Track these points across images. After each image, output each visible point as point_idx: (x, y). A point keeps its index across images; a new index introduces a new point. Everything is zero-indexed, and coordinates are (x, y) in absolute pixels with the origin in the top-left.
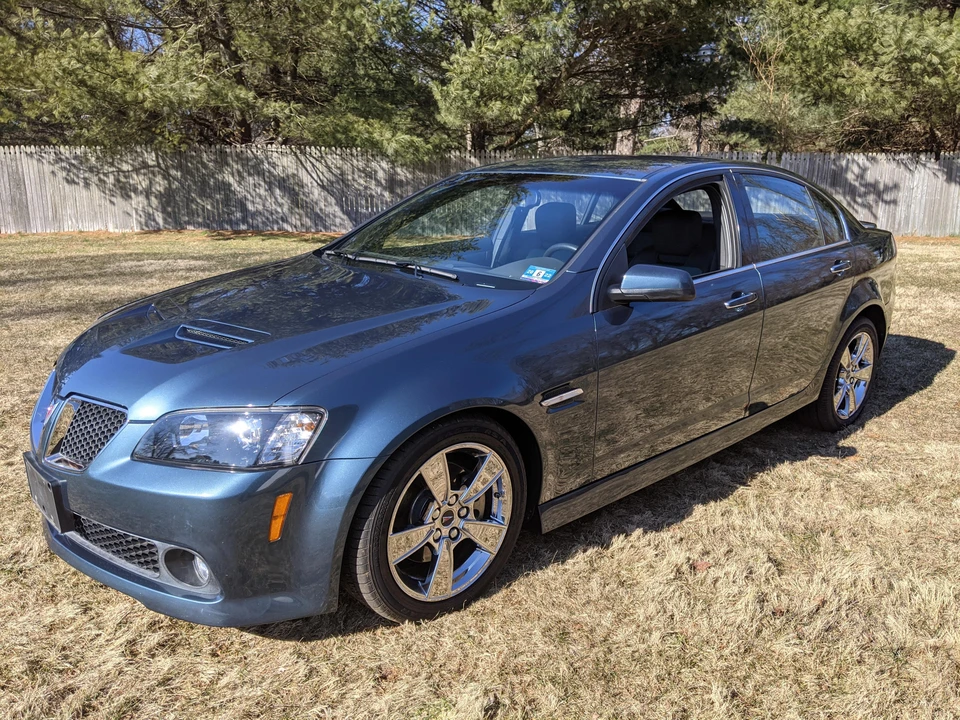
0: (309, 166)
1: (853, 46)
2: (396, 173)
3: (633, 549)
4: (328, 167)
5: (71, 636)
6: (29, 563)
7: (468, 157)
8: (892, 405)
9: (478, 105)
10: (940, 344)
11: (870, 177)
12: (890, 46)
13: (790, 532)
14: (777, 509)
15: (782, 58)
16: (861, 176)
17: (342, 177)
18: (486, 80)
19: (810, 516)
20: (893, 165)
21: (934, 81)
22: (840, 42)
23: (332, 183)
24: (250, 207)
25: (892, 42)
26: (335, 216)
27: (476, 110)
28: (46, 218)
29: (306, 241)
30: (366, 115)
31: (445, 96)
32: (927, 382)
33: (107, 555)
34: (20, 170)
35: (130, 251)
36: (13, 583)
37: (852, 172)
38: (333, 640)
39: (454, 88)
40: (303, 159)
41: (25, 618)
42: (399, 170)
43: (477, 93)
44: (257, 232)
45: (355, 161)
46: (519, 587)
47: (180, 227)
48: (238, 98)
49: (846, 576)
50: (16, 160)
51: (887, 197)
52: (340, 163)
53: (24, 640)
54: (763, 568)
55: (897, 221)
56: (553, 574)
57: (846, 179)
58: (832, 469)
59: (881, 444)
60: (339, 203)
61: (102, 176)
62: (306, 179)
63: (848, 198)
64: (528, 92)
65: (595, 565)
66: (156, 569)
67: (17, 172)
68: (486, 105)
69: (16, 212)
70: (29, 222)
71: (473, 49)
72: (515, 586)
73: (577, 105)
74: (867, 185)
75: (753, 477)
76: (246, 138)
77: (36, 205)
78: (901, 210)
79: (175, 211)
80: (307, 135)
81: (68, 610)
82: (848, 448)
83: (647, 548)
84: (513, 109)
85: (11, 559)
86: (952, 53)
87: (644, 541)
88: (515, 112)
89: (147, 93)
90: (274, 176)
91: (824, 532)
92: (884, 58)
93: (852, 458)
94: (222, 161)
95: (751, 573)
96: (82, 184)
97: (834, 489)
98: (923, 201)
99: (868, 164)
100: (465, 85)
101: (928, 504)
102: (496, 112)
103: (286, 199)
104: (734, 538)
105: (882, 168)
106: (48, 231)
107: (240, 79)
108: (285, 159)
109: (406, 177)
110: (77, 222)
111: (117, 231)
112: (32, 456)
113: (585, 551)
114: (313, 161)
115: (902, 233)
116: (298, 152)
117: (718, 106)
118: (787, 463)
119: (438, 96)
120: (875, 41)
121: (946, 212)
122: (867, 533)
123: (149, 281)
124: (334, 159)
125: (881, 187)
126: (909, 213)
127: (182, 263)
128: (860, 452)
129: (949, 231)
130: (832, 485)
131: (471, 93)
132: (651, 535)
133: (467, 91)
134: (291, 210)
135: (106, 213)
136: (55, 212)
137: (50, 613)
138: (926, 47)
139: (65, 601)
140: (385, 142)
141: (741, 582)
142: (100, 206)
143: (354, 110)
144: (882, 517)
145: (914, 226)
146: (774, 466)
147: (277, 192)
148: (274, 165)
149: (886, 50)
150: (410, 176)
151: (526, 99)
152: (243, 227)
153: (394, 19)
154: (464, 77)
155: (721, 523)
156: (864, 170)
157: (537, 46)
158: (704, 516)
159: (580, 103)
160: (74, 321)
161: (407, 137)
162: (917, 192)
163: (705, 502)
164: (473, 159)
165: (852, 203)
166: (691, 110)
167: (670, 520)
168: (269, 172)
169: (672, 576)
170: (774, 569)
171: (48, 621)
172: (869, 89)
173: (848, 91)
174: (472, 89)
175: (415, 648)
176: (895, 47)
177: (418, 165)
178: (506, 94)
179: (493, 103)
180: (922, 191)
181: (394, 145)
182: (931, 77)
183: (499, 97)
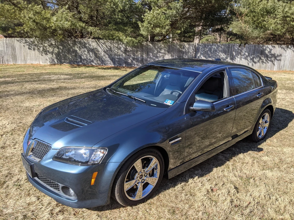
0: (101, 45)
1: (269, 12)
2: (127, 48)
3: (195, 183)
4: (106, 46)
5: (35, 207)
6: (22, 183)
7: (149, 44)
8: (275, 134)
9: (152, 29)
10: (291, 112)
11: (273, 52)
12: (280, 12)
13: (241, 178)
14: (238, 170)
15: (247, 15)
16: (270, 52)
17: (110, 49)
18: (155, 22)
19: (248, 173)
20: (280, 48)
22: (265, 11)
23: (107, 51)
24: (83, 57)
25: (281, 11)
26: (108, 61)
27: (152, 30)
28: (22, 60)
29: (99, 68)
30: (118, 30)
31: (143, 26)
32: (286, 126)
33: (45, 185)
34: (14, 45)
35: (47, 72)
36: (18, 189)
37: (267, 50)
38: (108, 211)
39: (145, 24)
40: (99, 43)
41: (21, 201)
42: (128, 47)
43: (152, 25)
44: (84, 65)
45: (115, 44)
46: (161, 195)
47: (61, 63)
48: (80, 26)
49: (257, 194)
50: (13, 42)
51: (278, 58)
52: (110, 45)
53: (22, 208)
54: (233, 191)
55: (281, 66)
56: (171, 191)
57: (265, 53)
58: (255, 156)
59: (271, 147)
60: (109, 57)
61: (39, 47)
62: (100, 49)
63: (266, 59)
64: (168, 25)
65: (184, 188)
66: (59, 190)
67: (14, 46)
68: (155, 29)
69: (13, 58)
70: (17, 61)
71: (151, 12)
72: (160, 195)
73: (183, 29)
74: (272, 55)
75: (232, 158)
76: (82, 37)
77: (19, 56)
78: (282, 63)
79: (60, 59)
80: (100, 36)
81: (34, 199)
82: (261, 148)
83: (199, 183)
85: (17, 181)
87: (198, 180)
88: (164, 31)
89: (53, 25)
90: (90, 49)
91: (251, 178)
92: (278, 16)
93: (262, 152)
94: (75, 43)
95: (229, 192)
96: (32, 49)
97: (256, 163)
98: (289, 60)
99: (272, 48)
100: (149, 23)
101: (283, 170)
102: (158, 31)
103: (93, 55)
104: (225, 180)
105: (277, 50)
106: (22, 64)
107: (80, 19)
108: (93, 43)
109: (130, 49)
110: (31, 61)
111: (43, 64)
112: (24, 155)
113: (181, 184)
114: (102, 44)
116: (97, 41)
117: (226, 29)
118: (242, 154)
119: (140, 26)
120: (276, 11)
122: (264, 179)
123: (53, 83)
124: (108, 44)
125: (276, 55)
126: (285, 64)
127: (62, 77)
128: (264, 150)
130: (255, 161)
132: (200, 179)
133: (149, 25)
134: (95, 59)
135: (40, 58)
136: (24, 58)
137: (28, 199)
138: (292, 13)
139: (32, 196)
140: (124, 40)
141: (226, 195)
142: (38, 56)
143: (115, 29)
144: (269, 174)
145: (286, 68)
146: (238, 155)
147: (91, 53)
148: (90, 45)
149: (279, 14)
150: (131, 49)
151: (167, 27)
152: (81, 64)
153: (127, 3)
154: (148, 20)
155: (221, 174)
156: (271, 50)
157: (171, 11)
158: (216, 172)
159: (184, 28)
160: (31, 97)
161: (130, 38)
162: (287, 57)
163: (216, 167)
164: (150, 44)
165: (267, 60)
166: (218, 30)
167: (206, 173)
168: (89, 47)
169: (206, 193)
170: (236, 191)
171: (28, 202)
172: (273, 25)
173: (267, 26)
174: (151, 24)
175: (131, 215)
176: (282, 13)
177: (133, 46)
178: (161, 26)
179: (157, 28)
180: (289, 57)
181: (126, 41)
182: (292, 23)
183: (159, 27)
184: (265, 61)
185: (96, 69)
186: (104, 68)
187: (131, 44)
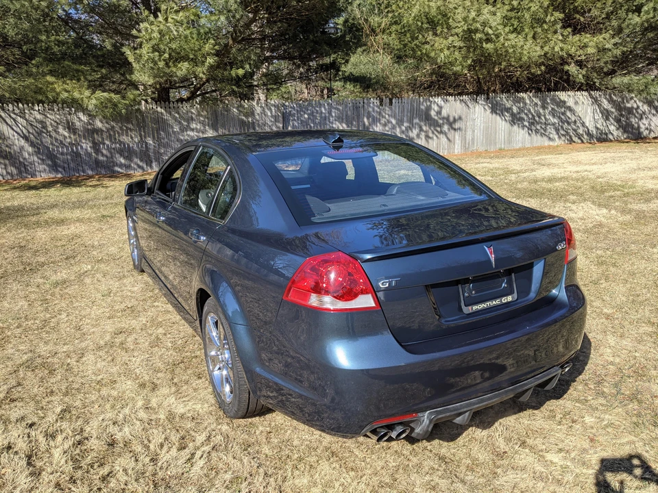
0: (10, 121)
1: (433, 22)
2: (95, 124)
4: (27, 120)
7: (155, 107)
9: (167, 65)
11: (444, 113)
12: (459, 22)
15: (384, 31)
16: (439, 113)
18: (173, 45)
20: (459, 103)
21: (489, 46)
22: (425, 19)
23: (33, 135)
25: (461, 20)
27: (167, 71)
29: (15, 188)
30: (62, 75)
31: (139, 58)
37: (434, 110)
39: (145, 50)
42: (98, 121)
43: (166, 55)
51: (457, 126)
52: (39, 117)
55: (467, 142)
57: (431, 115)
60: (41, 151)
62: (9, 133)
63: (432, 129)
64: (210, 55)
68: (175, 66)
71: (160, 18)
73: (246, 66)
74: (443, 118)
78: (469, 133)
80: (8, 94)
84: (199, 69)
86: (499, 27)
88: (201, 72)
92: (455, 31)
98: (482, 127)
99: (442, 103)
100: (155, 49)
102: (184, 72)
105: (450, 106)
109: (106, 127)
114: (13, 115)
115: (471, 149)
117: (343, 66)
119: (131, 59)
120: (449, 19)
121: (496, 134)
124: (36, 114)
125: (451, 119)
126: (473, 136)
129: (498, 146)
131: (160, 56)
133: (157, 53)
138: (483, 23)
140: (86, 100)
143: (51, 73)
149: (457, 25)
150: (109, 126)
151: (210, 60)
154: (153, 42)
156: (441, 108)
159: (250, 64)
161: (105, 95)
162: (478, 121)
164: (160, 109)
165: (435, 132)
166: (324, 68)
172: (446, 52)
173: (433, 54)
174: (161, 53)
176: (464, 22)
177: (117, 117)
178: (191, 56)
179: (181, 63)
180: (481, 120)
181: (94, 101)
182: (486, 43)
183: (185, 58)
184: (431, 135)
185: (8, 193)
186: (33, 184)
187: (108, 112)
